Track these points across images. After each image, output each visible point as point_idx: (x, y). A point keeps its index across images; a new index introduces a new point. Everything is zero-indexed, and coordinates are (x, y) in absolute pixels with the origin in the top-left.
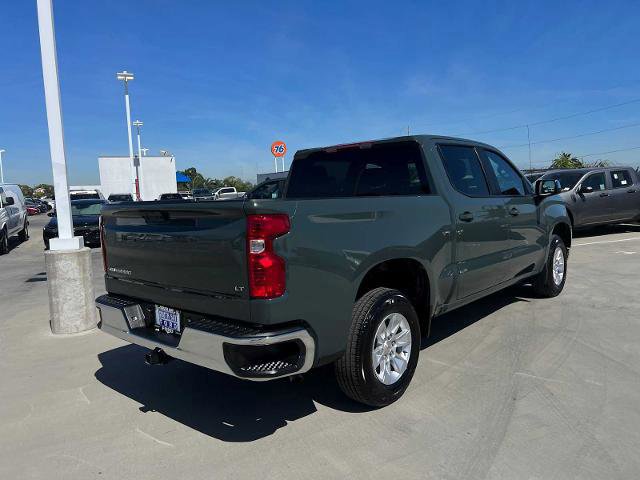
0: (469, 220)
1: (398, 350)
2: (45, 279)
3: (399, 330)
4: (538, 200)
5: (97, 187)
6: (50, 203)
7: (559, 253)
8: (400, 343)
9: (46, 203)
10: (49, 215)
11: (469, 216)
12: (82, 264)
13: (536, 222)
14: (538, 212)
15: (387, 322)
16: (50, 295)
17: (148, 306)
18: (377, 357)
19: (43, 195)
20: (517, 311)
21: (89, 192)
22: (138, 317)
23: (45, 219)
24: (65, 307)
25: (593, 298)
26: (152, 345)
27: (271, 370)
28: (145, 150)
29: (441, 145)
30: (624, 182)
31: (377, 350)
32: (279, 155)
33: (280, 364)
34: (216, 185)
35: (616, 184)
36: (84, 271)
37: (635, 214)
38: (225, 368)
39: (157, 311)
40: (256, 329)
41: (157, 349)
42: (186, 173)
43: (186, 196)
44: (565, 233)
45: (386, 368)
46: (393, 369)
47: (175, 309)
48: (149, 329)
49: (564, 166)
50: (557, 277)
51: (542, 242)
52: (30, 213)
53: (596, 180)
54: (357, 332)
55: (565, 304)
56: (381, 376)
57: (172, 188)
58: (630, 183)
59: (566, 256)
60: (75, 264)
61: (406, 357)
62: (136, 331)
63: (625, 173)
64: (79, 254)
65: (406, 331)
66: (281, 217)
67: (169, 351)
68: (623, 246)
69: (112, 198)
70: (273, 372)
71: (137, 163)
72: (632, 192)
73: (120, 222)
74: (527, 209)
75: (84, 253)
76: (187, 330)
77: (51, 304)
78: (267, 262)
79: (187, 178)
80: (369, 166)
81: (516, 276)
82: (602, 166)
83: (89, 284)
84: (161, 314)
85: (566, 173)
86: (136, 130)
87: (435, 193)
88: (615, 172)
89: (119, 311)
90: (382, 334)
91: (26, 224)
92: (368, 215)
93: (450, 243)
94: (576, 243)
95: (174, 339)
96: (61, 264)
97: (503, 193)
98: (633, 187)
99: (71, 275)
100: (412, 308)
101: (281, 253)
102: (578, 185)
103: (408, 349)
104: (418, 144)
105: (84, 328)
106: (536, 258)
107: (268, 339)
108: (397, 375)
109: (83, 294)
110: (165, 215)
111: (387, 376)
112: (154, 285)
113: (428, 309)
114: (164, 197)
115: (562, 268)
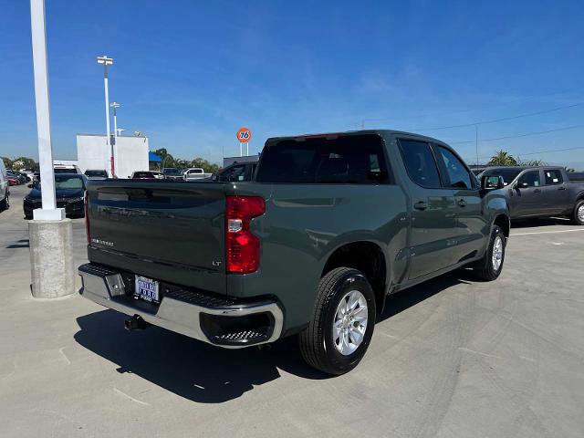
0: (422, 209)
1: (356, 324)
2: (28, 246)
3: (358, 306)
4: (483, 193)
5: (75, 163)
6: (29, 176)
7: (498, 241)
8: (358, 318)
9: (25, 175)
10: (29, 186)
11: (423, 205)
12: (63, 235)
13: (480, 213)
14: (483, 203)
15: (347, 299)
16: (32, 261)
17: (129, 276)
18: (337, 330)
19: (23, 167)
20: (459, 292)
21: (67, 167)
22: (119, 285)
23: (25, 190)
24: (46, 273)
25: (527, 283)
26: (131, 312)
27: (243, 339)
28: (120, 130)
29: (401, 140)
30: (555, 180)
31: (337, 323)
32: (244, 141)
33: (251, 334)
34: (185, 165)
35: (549, 181)
36: (65, 241)
37: (565, 209)
38: (200, 336)
39: (137, 281)
40: (231, 301)
41: (136, 315)
42: (158, 153)
43: (157, 174)
44: (504, 224)
45: (344, 340)
46: (350, 341)
47: (154, 280)
48: (128, 297)
49: (502, 163)
50: (496, 263)
51: (485, 231)
52: (10, 184)
53: (531, 177)
54: (320, 306)
55: (502, 287)
56: (340, 347)
57: (145, 167)
58: (560, 181)
59: (504, 244)
60: (56, 234)
61: (362, 331)
62: (116, 298)
63: (557, 172)
64: (61, 225)
65: (364, 307)
66: (258, 199)
67: (147, 318)
68: (553, 237)
69: (89, 173)
70: (245, 341)
71: (113, 142)
72: (562, 189)
73: (102, 197)
74: (473, 200)
75: (65, 224)
76: (165, 300)
77: (33, 271)
78: (243, 241)
79: (158, 158)
80: (332, 156)
81: (460, 260)
82: (537, 165)
83: (70, 252)
84: (140, 283)
85: (504, 170)
86: (114, 112)
87: (394, 184)
88: (549, 171)
89: (101, 280)
90: (342, 309)
91: (7, 194)
92: (327, 201)
93: (406, 229)
94: (513, 232)
95: (153, 308)
96: (44, 234)
97: (453, 186)
98: (564, 185)
99: (52, 244)
100: (370, 287)
101: (256, 233)
102: (515, 181)
103: (365, 324)
104: (380, 138)
105: (63, 293)
106: (478, 245)
107: (241, 311)
108: (353, 347)
109: (63, 261)
110: (149, 192)
111: (345, 347)
112: (134, 256)
113: (384, 287)
114: (137, 174)
115: (500, 256)
